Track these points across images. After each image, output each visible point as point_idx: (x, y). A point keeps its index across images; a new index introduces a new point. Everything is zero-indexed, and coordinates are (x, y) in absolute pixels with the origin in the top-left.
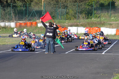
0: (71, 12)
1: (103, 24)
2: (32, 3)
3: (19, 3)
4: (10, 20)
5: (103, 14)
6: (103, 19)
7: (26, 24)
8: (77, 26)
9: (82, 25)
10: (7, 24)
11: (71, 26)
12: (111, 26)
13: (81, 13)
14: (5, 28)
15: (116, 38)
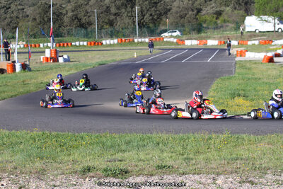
0: (187, 29)
1: (209, 38)
2: (161, 25)
3: (151, 25)
4: (145, 37)
5: (208, 30)
6: (209, 34)
7: (156, 39)
8: (191, 39)
9: (195, 39)
10: (143, 40)
11: (187, 39)
12: (214, 39)
13: (194, 30)
14: (141, 42)
15: (219, 47)
